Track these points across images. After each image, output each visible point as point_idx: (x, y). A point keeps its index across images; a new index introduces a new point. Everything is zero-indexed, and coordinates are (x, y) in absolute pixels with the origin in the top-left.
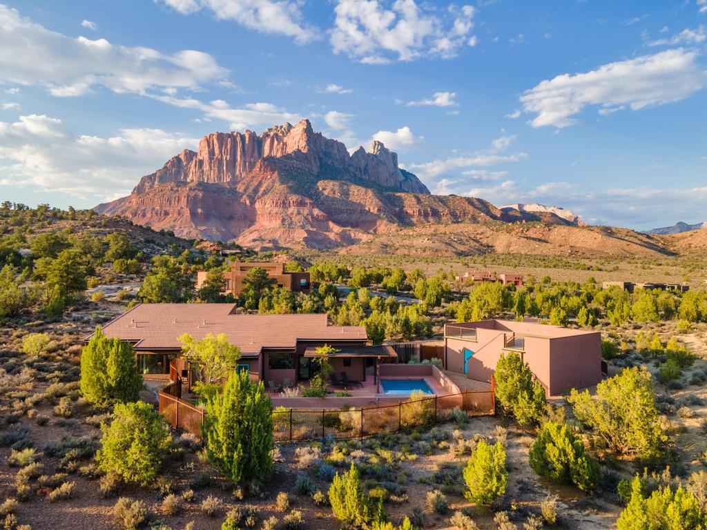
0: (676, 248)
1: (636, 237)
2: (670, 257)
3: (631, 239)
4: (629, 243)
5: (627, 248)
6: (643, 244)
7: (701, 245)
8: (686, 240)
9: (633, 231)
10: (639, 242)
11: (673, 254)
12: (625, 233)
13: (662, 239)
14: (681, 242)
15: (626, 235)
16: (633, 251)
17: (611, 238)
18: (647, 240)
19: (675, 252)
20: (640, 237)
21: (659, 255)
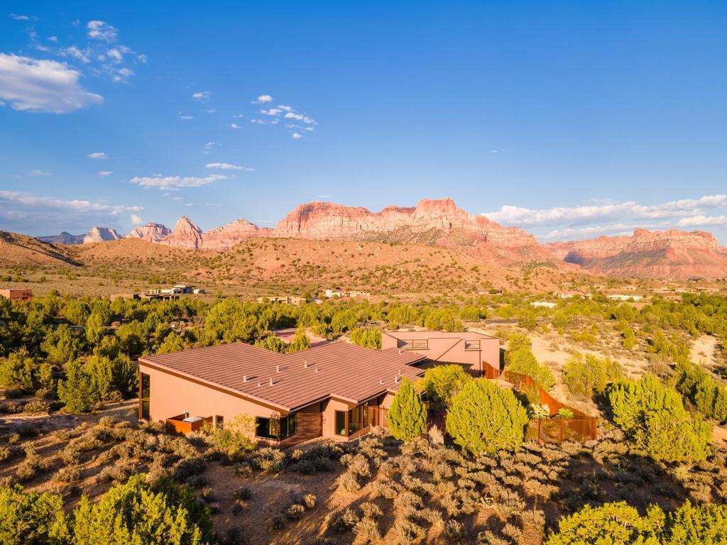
0: (80, 259)
1: (39, 246)
2: (78, 268)
3: (35, 247)
4: (34, 252)
5: (33, 257)
6: (48, 253)
7: (103, 256)
8: (89, 251)
9: (35, 238)
10: (43, 251)
11: (80, 265)
12: (26, 241)
13: (66, 248)
14: (85, 252)
15: (29, 243)
16: (41, 261)
17: (13, 246)
18: (51, 249)
19: (80, 263)
20: (43, 245)
21: (68, 265)
